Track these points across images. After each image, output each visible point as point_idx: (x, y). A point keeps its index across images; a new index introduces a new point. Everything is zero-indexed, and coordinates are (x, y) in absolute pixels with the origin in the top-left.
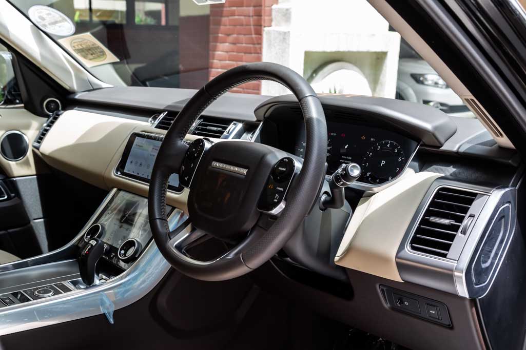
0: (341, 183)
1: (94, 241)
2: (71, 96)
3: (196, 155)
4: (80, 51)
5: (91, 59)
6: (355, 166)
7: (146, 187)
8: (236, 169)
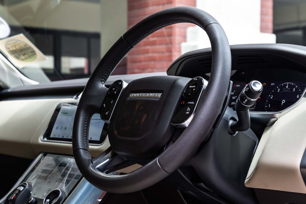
0: (246, 101)
1: (22, 187)
2: (5, 91)
3: (115, 93)
4: (13, 52)
5: (23, 60)
6: (255, 82)
7: (70, 145)
8: (151, 94)
